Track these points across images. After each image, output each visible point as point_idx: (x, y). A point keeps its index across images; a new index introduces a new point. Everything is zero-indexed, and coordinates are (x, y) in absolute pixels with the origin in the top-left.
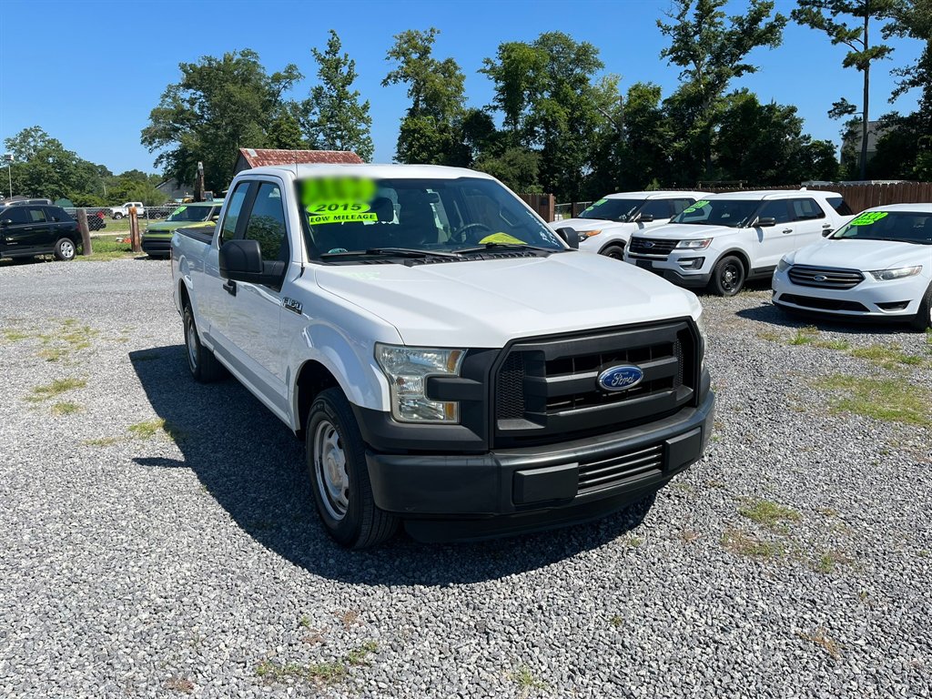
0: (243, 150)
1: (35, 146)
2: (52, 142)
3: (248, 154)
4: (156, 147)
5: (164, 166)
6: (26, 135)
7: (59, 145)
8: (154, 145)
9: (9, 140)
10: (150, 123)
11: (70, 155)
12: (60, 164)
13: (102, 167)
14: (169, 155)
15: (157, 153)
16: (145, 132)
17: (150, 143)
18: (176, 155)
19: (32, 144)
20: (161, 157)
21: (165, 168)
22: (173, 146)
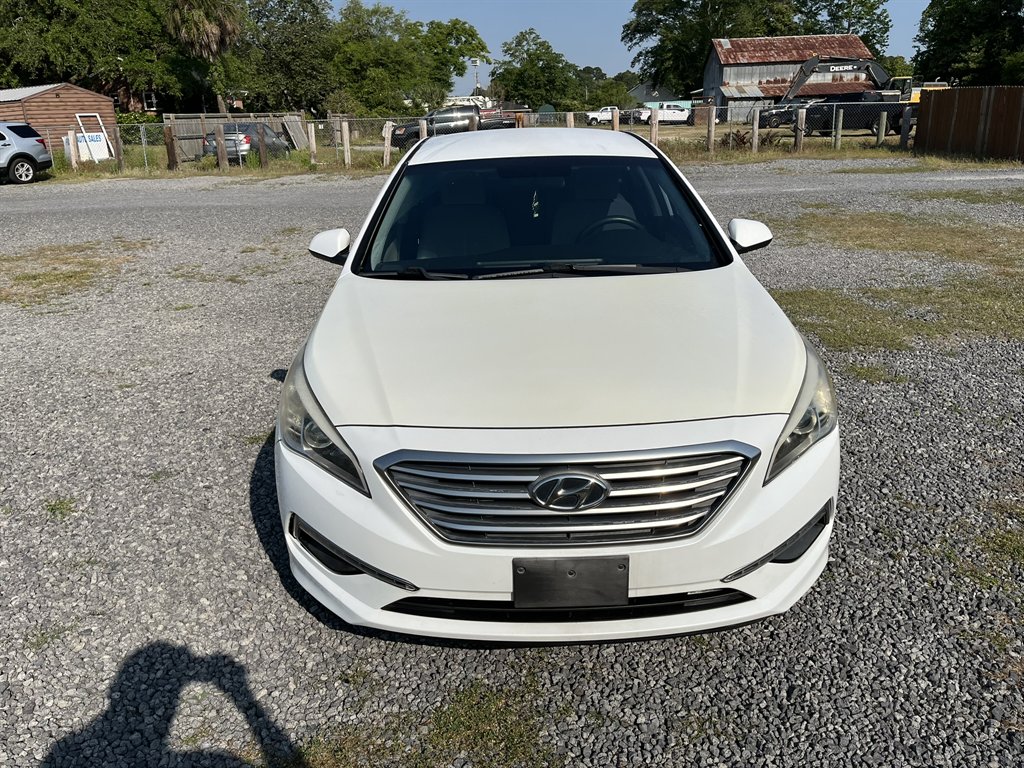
0: (715, 41)
1: (528, 50)
2: (543, 44)
3: (721, 46)
4: (636, 44)
5: (641, 65)
6: (521, 39)
7: (549, 47)
8: (634, 41)
9: (505, 44)
10: (633, 16)
11: (557, 58)
12: (548, 68)
13: (598, 69)
14: (647, 52)
15: (636, 50)
16: (627, 27)
17: (631, 40)
18: (655, 52)
19: (526, 48)
20: (640, 54)
21: (642, 68)
22: (652, 42)
